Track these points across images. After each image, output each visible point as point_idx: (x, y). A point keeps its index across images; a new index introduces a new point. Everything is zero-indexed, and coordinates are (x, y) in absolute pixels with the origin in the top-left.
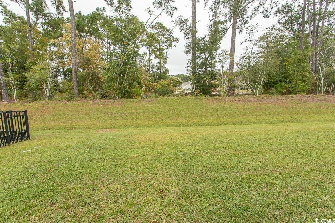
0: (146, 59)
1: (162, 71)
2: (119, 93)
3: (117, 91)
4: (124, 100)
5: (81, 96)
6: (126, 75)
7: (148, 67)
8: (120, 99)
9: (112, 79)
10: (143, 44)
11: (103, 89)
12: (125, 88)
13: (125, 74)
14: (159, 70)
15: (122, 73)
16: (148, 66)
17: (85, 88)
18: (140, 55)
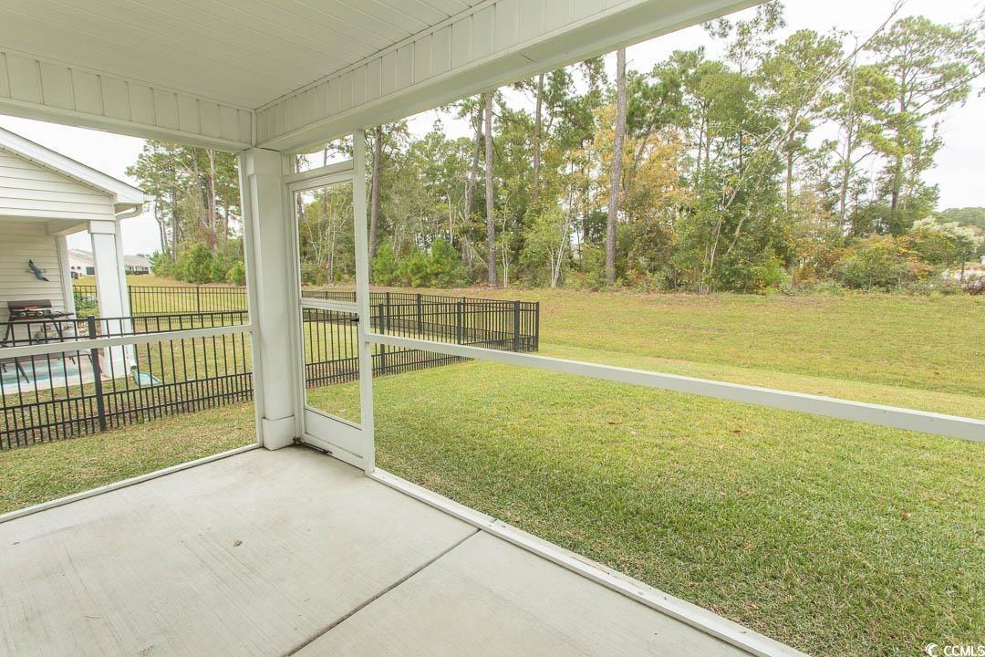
0: (832, 164)
1: (901, 201)
2: (715, 277)
3: (707, 272)
4: (727, 296)
5: (620, 281)
6: (738, 229)
7: (838, 191)
8: (714, 294)
9: (700, 240)
10: (828, 113)
11: (672, 267)
12: (732, 263)
13: (737, 225)
14: (890, 197)
15: (729, 224)
16: (837, 187)
17: (630, 263)
18: (808, 152)
